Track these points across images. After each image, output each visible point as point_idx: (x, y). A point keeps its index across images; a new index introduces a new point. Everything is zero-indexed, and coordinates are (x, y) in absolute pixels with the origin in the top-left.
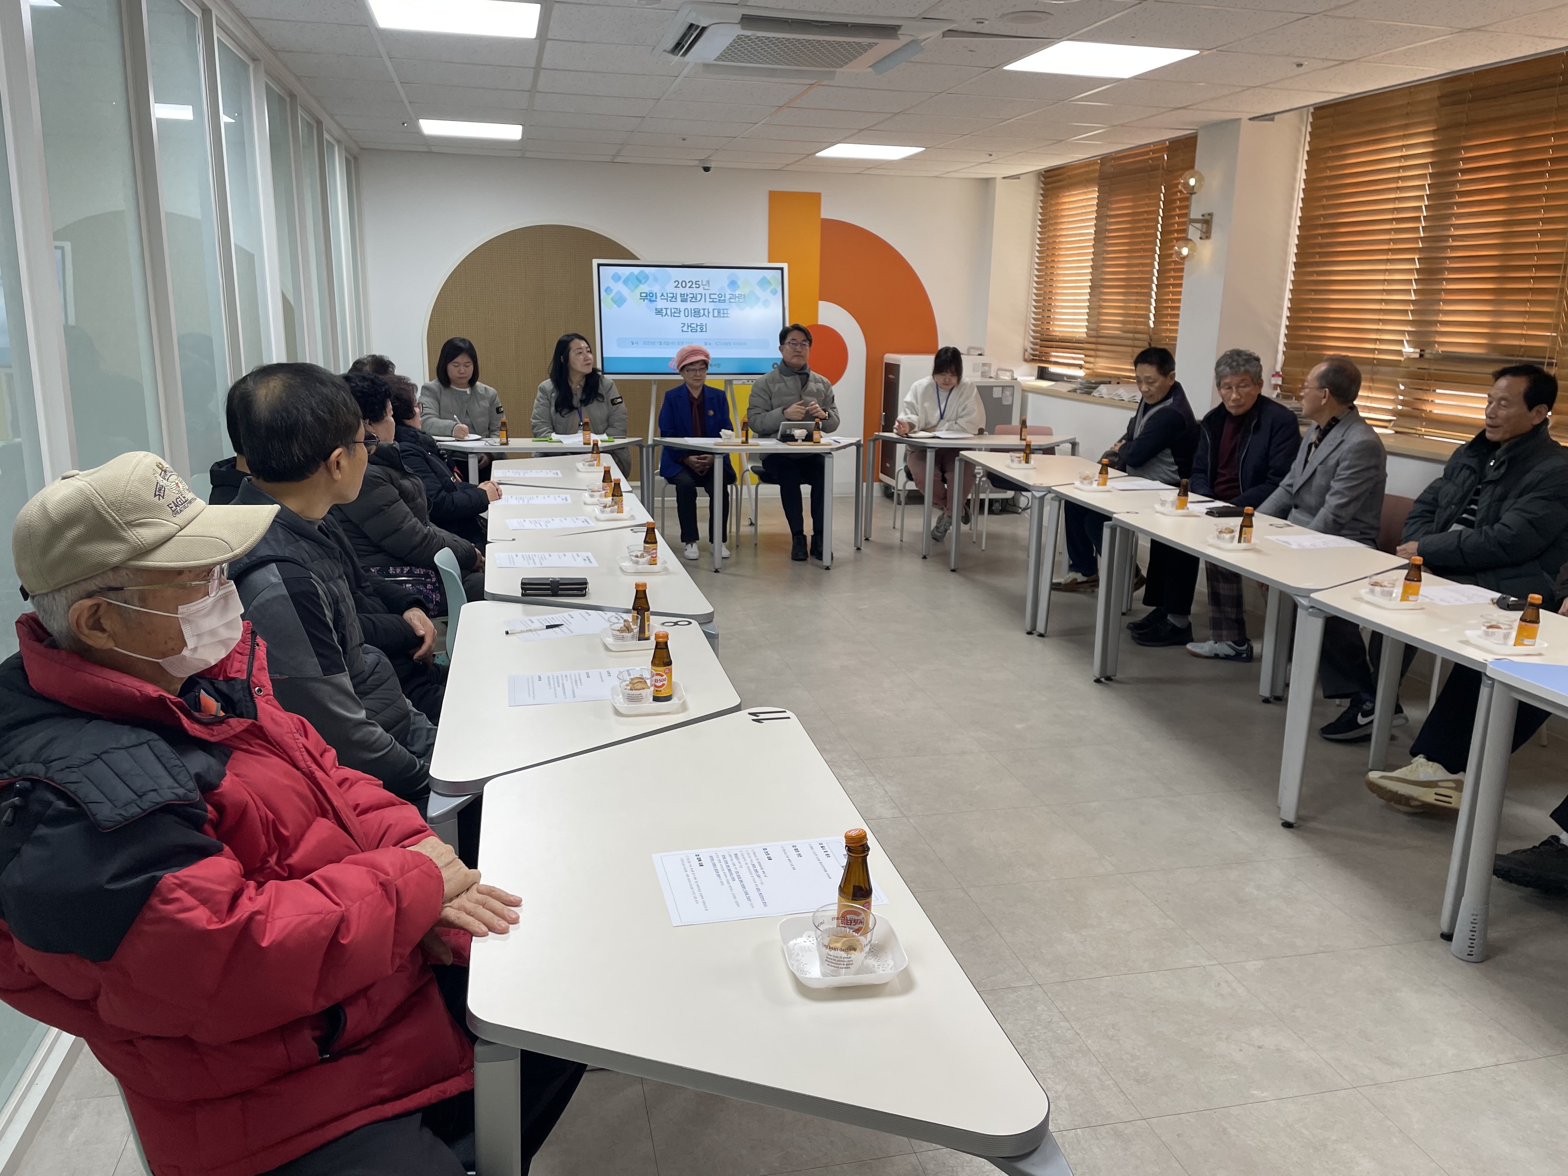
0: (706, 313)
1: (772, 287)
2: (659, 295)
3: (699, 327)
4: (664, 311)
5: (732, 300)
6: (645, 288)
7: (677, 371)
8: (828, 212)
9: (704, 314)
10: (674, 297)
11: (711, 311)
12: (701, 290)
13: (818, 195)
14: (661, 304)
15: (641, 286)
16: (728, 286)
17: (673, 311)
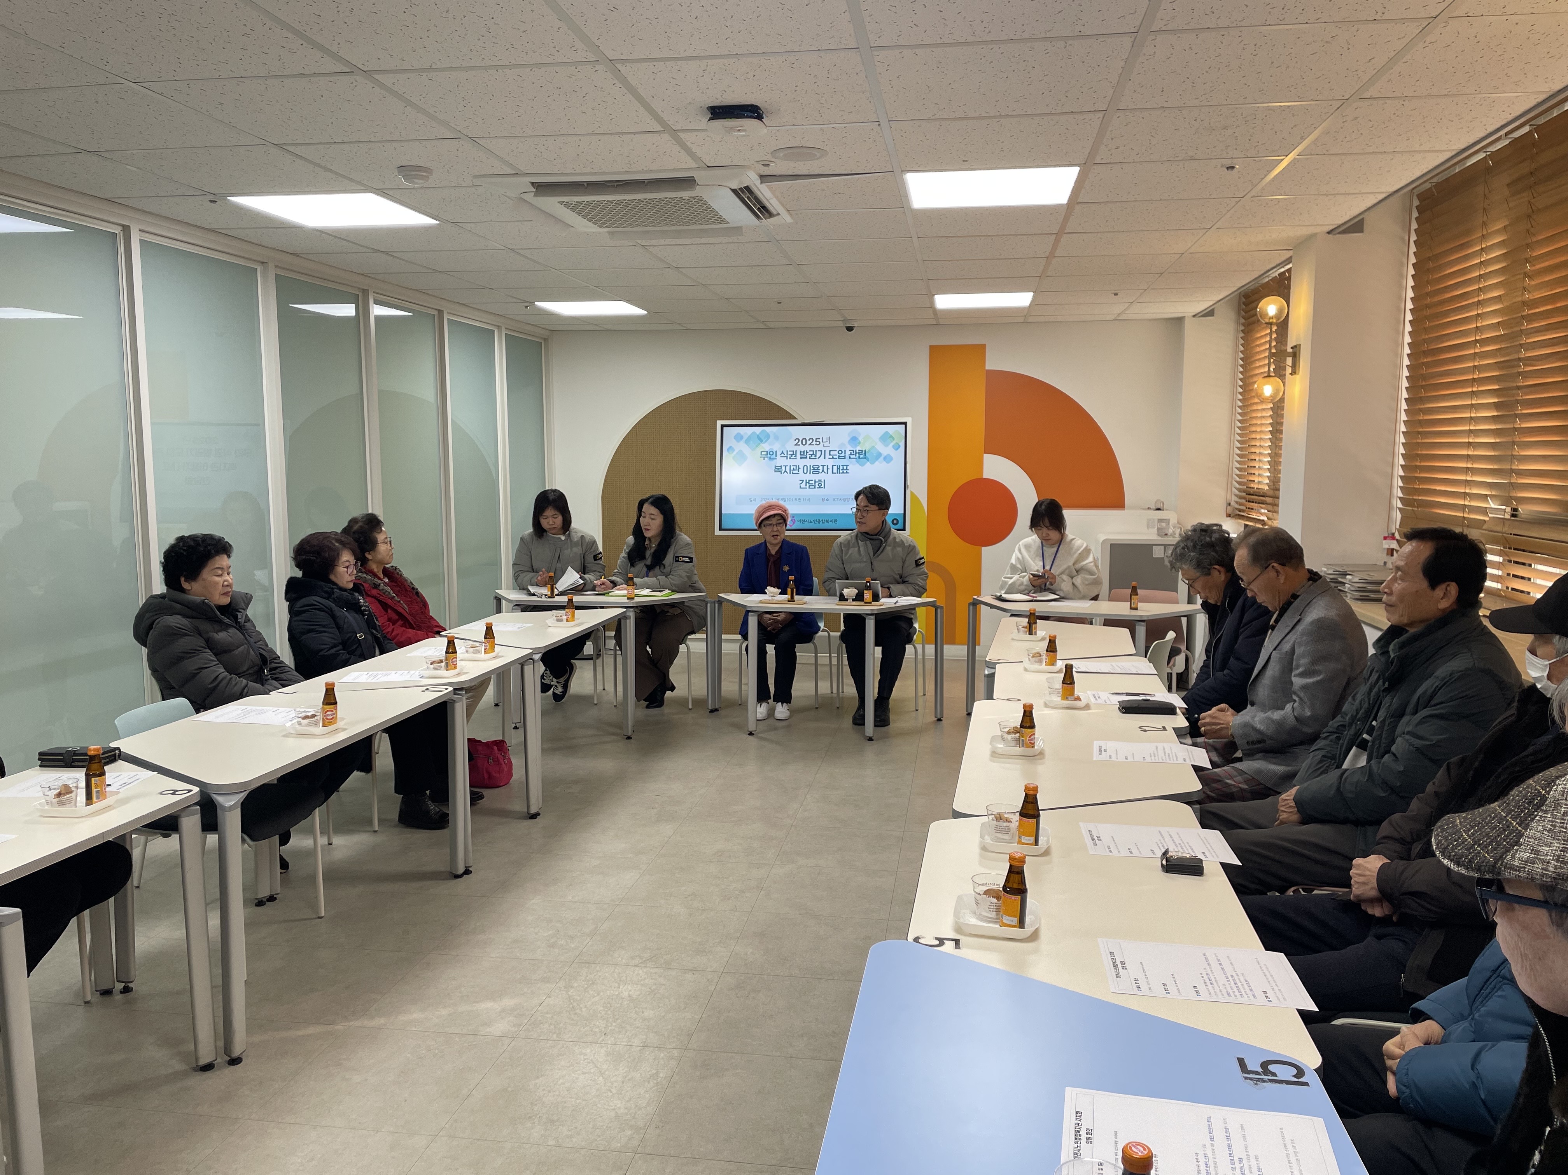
0: (825, 469)
1: (894, 442)
2: (779, 453)
3: (817, 484)
4: (783, 468)
5: (852, 456)
6: (766, 447)
7: (756, 528)
8: (995, 362)
9: (823, 471)
10: (794, 454)
11: (830, 467)
12: (821, 447)
13: (983, 347)
14: (780, 461)
15: (763, 445)
16: (849, 442)
17: (792, 468)
